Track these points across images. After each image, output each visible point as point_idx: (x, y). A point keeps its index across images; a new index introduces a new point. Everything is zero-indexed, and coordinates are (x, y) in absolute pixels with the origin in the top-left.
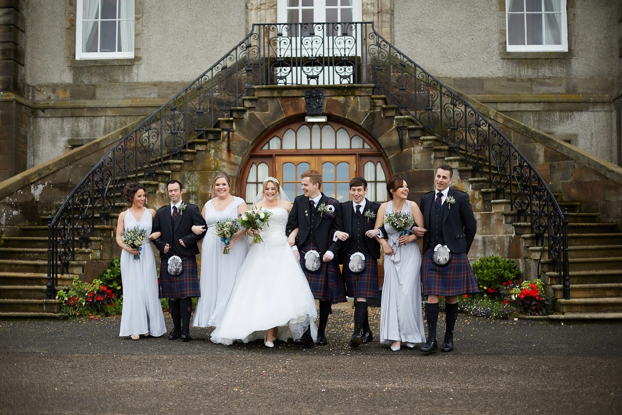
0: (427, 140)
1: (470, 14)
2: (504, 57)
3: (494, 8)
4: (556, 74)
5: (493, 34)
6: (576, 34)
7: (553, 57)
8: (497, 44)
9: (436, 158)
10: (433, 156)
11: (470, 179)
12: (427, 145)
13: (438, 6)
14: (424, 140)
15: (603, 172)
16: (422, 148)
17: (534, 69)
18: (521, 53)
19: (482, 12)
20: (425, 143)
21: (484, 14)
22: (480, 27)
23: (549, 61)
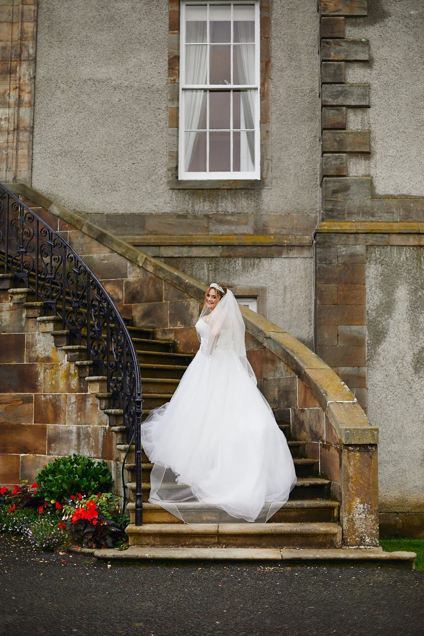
0: (17, 293)
1: (131, 131)
2: (173, 186)
3: (162, 124)
4: (240, 209)
5: (161, 157)
6: (269, 157)
7: (238, 187)
8: (165, 169)
9: (28, 318)
10: (24, 315)
11: (64, 347)
12: (18, 300)
13: (91, 121)
14: (13, 293)
15: (260, 339)
16: (11, 304)
17: (213, 203)
18: (196, 181)
19: (147, 129)
20: (16, 297)
21: (149, 131)
22: (144, 148)
23: (233, 192)
